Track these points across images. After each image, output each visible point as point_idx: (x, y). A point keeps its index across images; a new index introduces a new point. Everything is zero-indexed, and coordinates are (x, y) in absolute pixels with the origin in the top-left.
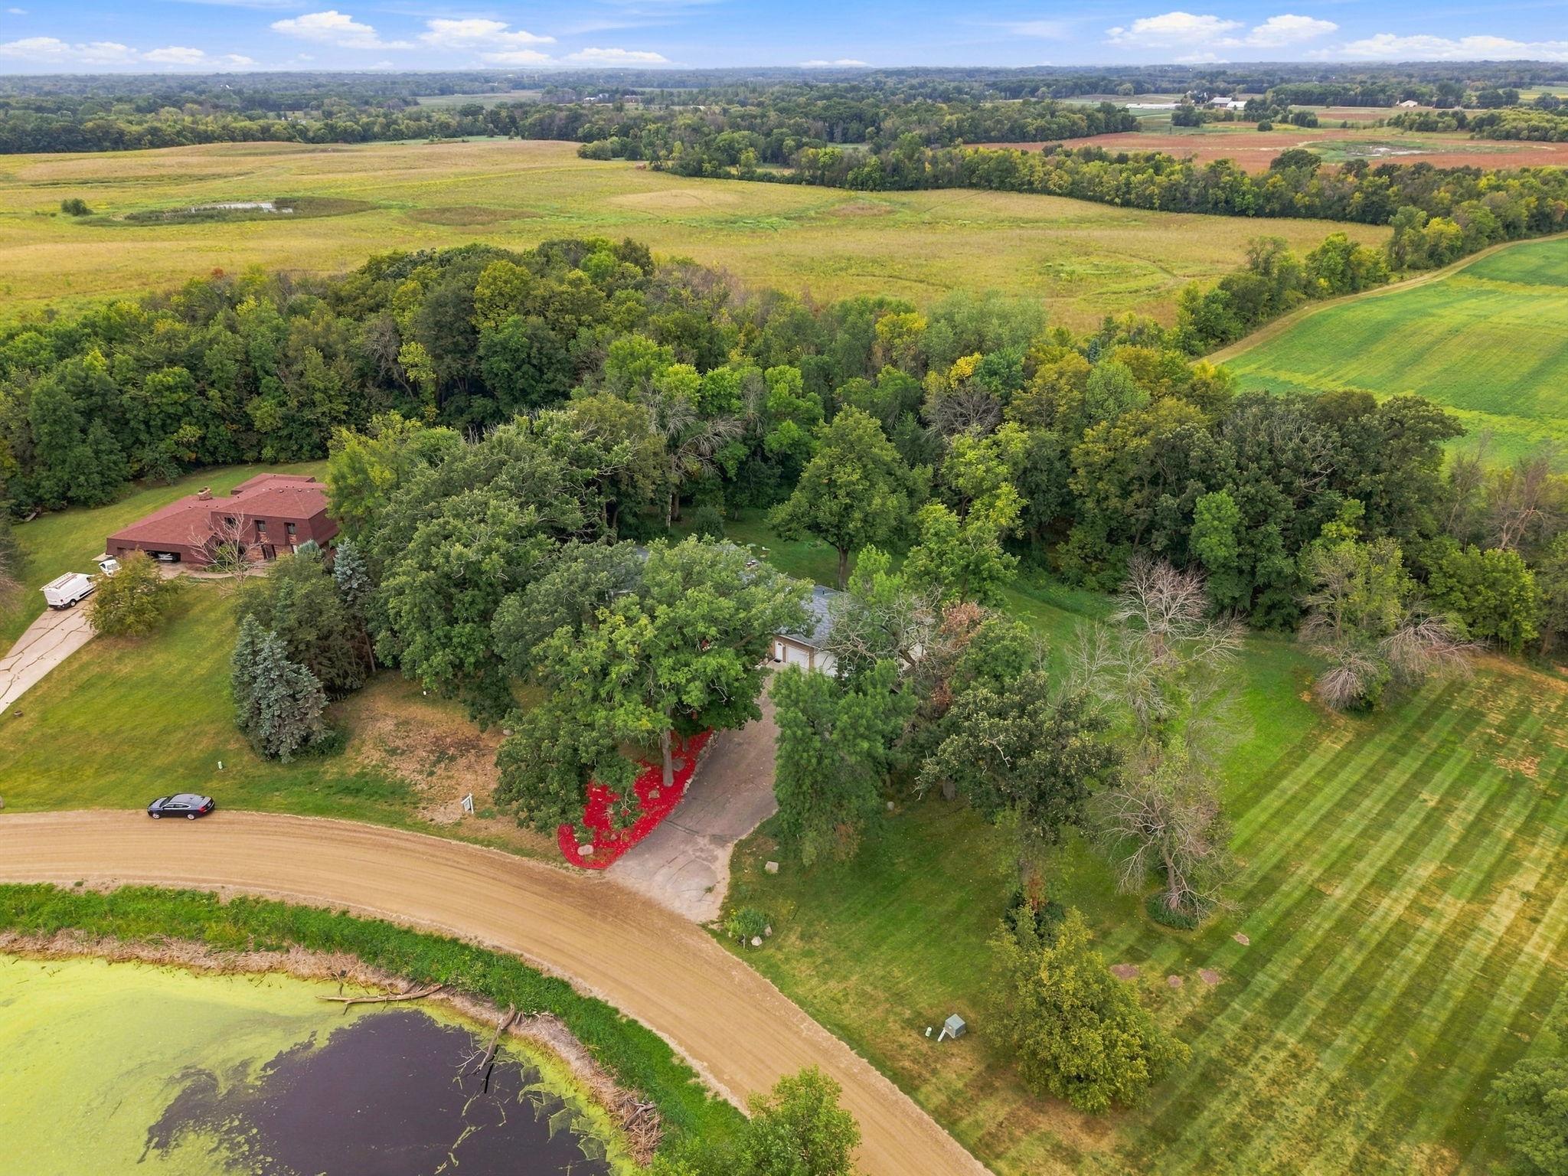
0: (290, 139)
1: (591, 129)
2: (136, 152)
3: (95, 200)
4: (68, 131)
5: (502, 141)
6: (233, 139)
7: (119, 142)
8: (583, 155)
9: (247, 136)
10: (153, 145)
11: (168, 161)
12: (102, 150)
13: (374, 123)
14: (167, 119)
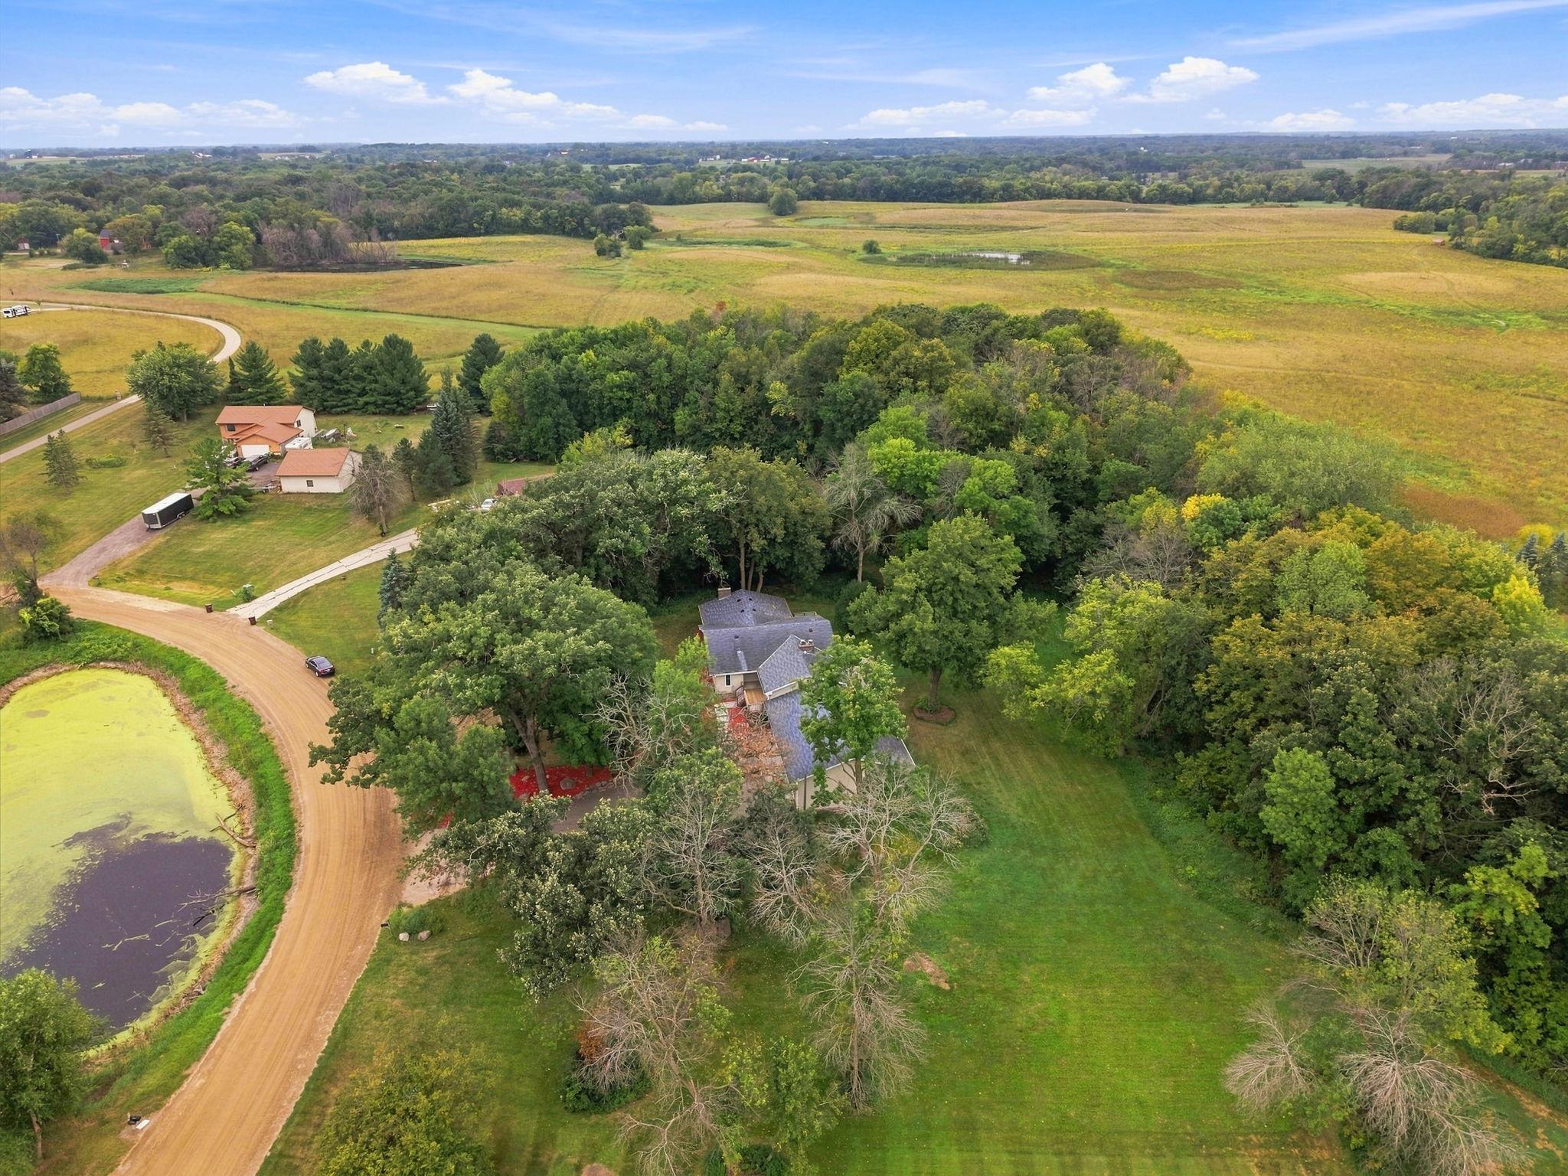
0: (1119, 199)
1: (1437, 198)
2: (988, 205)
3: (890, 243)
4: (942, 185)
5: (1339, 208)
6: (1069, 197)
7: (978, 195)
8: (1399, 226)
9: (1083, 194)
10: (1003, 199)
11: (1006, 213)
12: (962, 202)
13: (1207, 186)
14: (1049, 177)
